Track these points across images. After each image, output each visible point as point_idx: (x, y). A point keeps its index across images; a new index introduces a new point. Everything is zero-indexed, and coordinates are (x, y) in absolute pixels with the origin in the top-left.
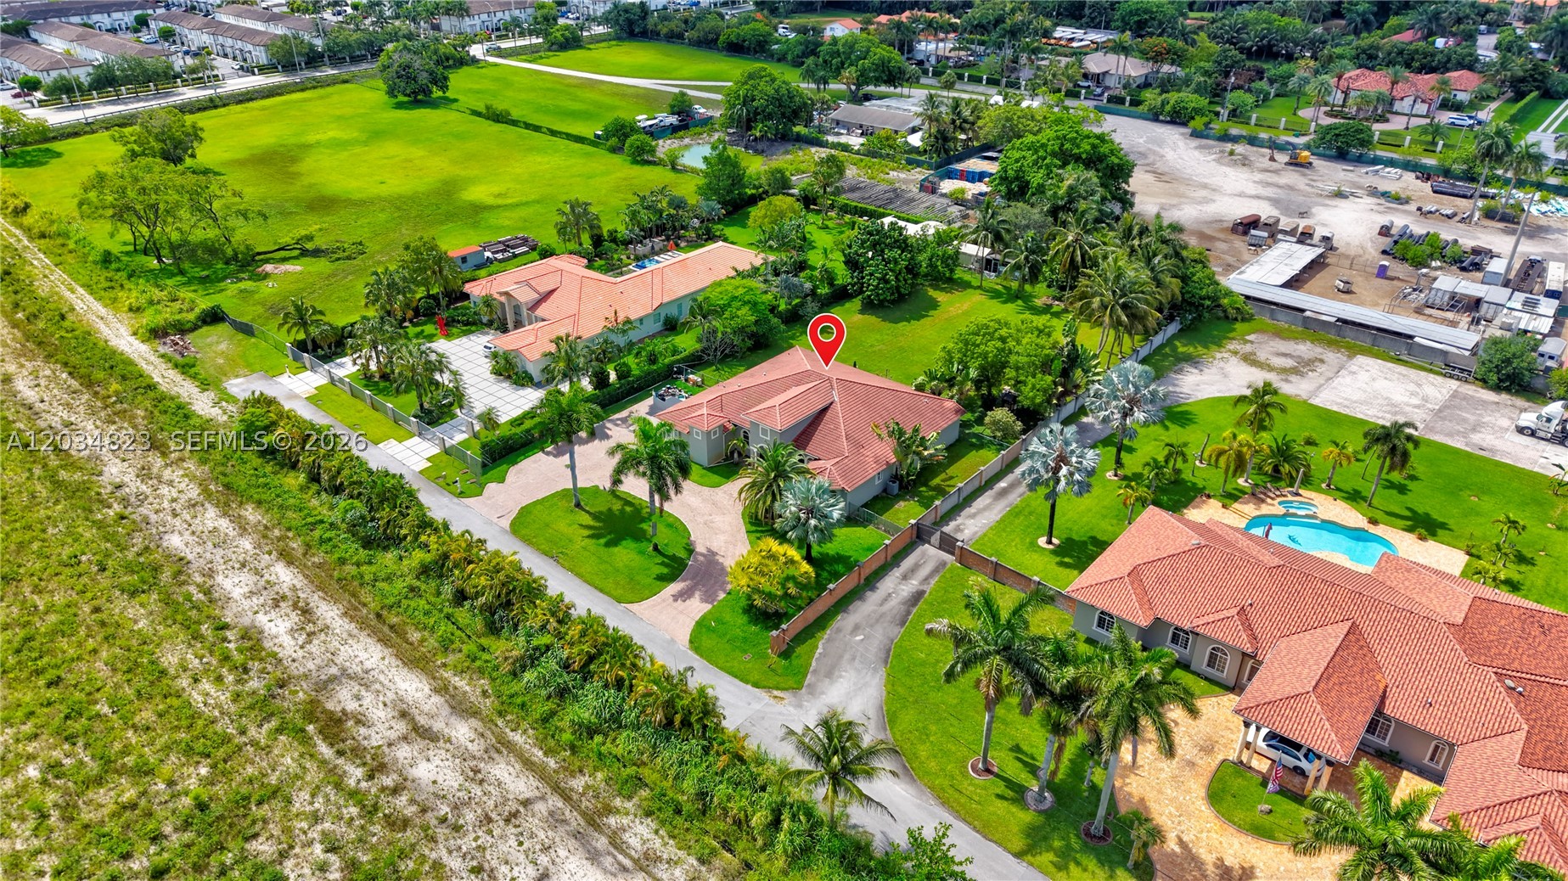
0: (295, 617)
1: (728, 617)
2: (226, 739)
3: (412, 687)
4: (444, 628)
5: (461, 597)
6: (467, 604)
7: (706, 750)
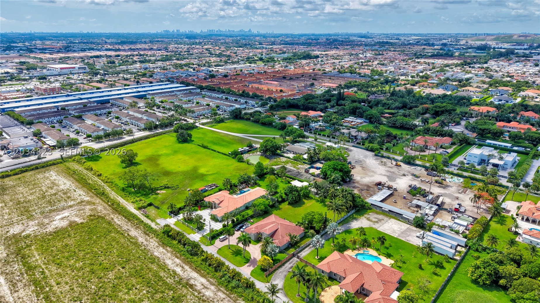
0: (181, 268)
1: (257, 270)
2: (174, 288)
3: (203, 280)
4: (208, 270)
5: (210, 265)
6: (211, 266)
7: (253, 291)
